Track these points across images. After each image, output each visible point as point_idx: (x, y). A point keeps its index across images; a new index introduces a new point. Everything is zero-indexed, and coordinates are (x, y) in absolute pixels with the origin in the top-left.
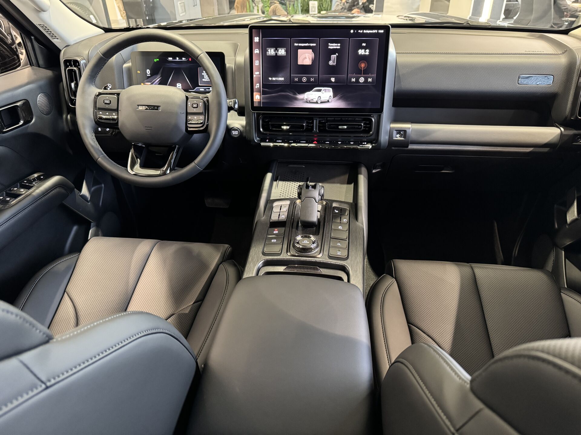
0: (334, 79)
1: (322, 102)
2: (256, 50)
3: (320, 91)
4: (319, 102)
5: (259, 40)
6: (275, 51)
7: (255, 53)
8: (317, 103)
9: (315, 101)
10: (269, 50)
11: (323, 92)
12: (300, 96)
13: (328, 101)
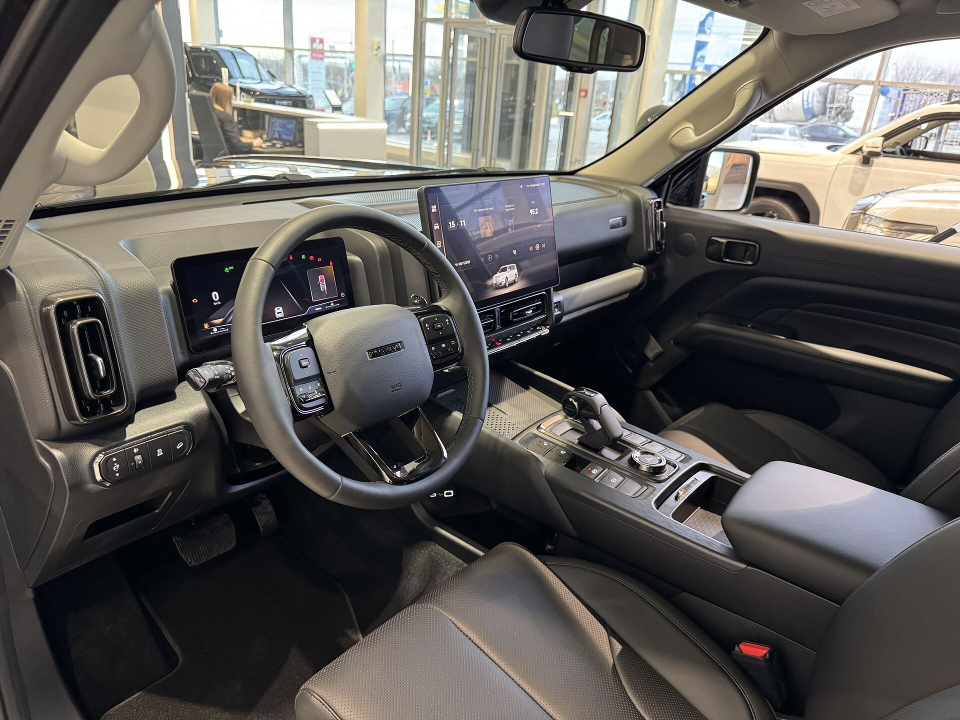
0: (515, 251)
1: (510, 285)
2: (435, 224)
3: (505, 270)
4: (507, 285)
5: (437, 208)
6: (455, 223)
7: (435, 229)
8: (505, 287)
9: (503, 283)
10: (450, 223)
11: (509, 270)
12: (489, 283)
13: (514, 283)
